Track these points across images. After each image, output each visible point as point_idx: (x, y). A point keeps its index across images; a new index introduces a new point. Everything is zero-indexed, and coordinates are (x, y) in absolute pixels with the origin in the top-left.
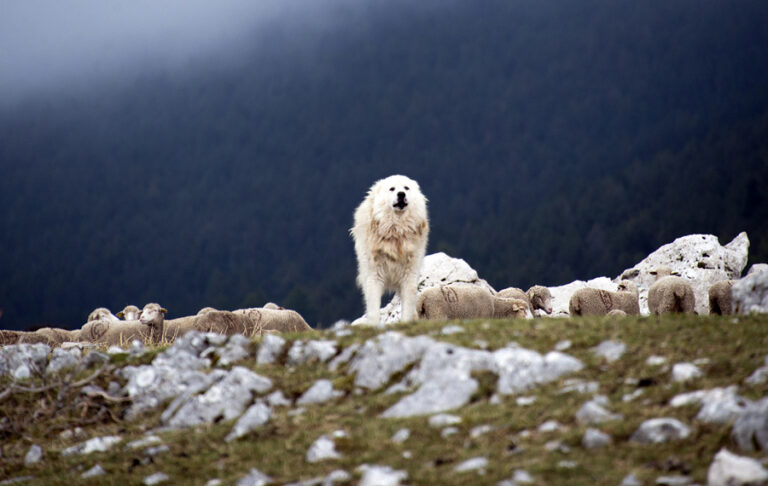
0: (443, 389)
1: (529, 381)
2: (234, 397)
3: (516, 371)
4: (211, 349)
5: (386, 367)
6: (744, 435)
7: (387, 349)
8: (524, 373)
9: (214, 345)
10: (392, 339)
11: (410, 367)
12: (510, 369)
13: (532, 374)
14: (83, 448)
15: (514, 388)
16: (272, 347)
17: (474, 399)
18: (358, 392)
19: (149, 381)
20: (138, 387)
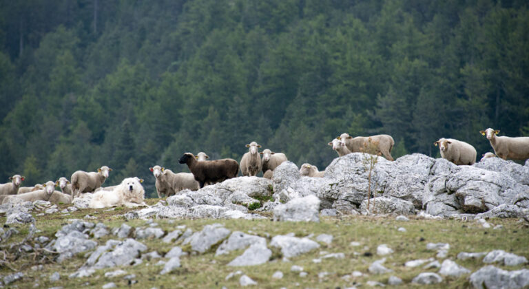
0: (255, 253)
1: (297, 251)
2: (129, 253)
3: (291, 246)
4: (87, 230)
5: (207, 242)
6: (477, 282)
7: (207, 233)
8: (294, 247)
9: (88, 228)
10: (210, 228)
11: (221, 242)
12: (288, 245)
13: (298, 248)
14: (78, 274)
15: (291, 254)
16: (125, 229)
17: (271, 259)
18: (194, 253)
19: (67, 244)
20: (61, 247)
